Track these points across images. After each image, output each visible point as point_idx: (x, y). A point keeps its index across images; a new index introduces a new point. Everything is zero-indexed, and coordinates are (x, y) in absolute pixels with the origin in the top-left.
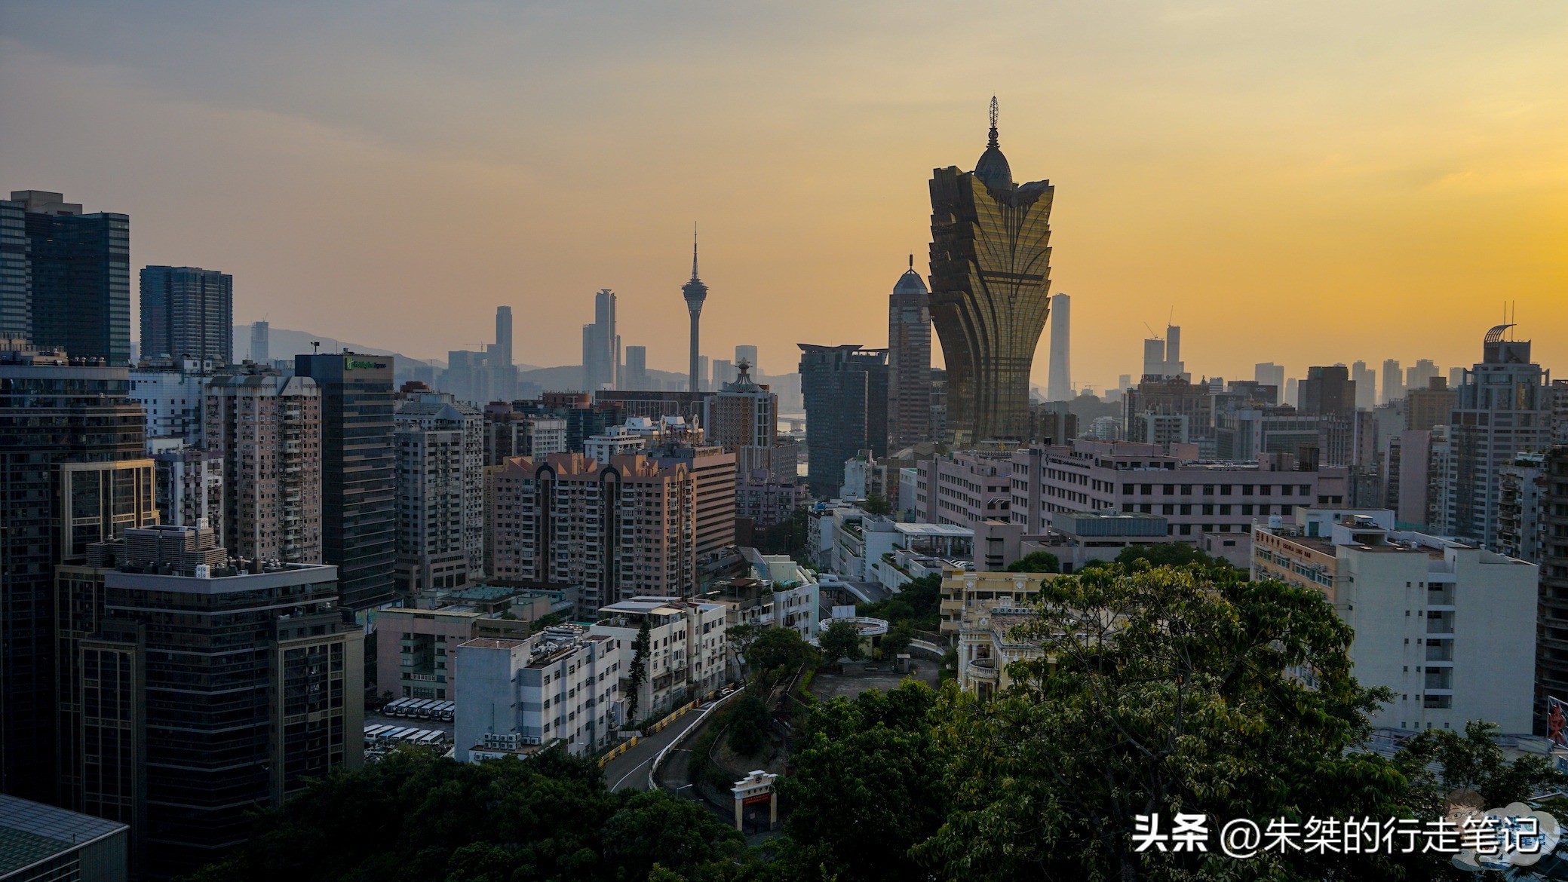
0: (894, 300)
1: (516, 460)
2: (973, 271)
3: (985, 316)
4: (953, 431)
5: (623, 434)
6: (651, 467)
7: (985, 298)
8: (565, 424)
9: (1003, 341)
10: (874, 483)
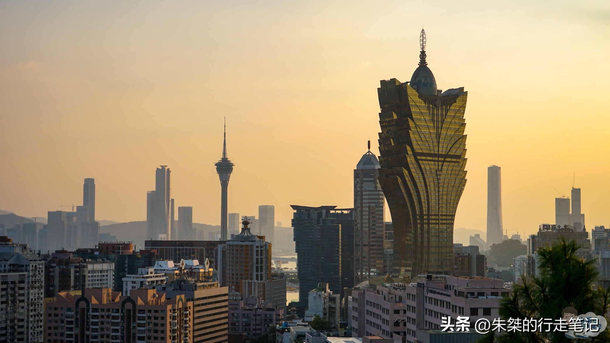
0: (357, 174)
1: (63, 294)
2: (410, 152)
3: (419, 185)
4: (398, 268)
5: (151, 273)
6: (160, 297)
7: (419, 171)
8: (113, 266)
9: (433, 202)
10: (330, 307)
